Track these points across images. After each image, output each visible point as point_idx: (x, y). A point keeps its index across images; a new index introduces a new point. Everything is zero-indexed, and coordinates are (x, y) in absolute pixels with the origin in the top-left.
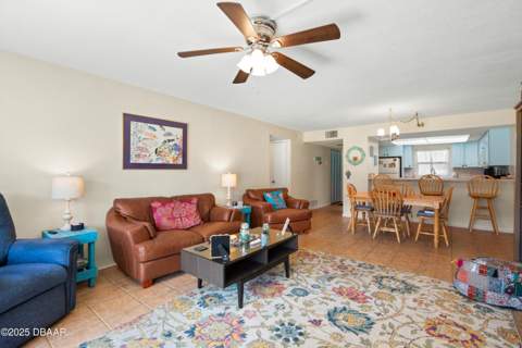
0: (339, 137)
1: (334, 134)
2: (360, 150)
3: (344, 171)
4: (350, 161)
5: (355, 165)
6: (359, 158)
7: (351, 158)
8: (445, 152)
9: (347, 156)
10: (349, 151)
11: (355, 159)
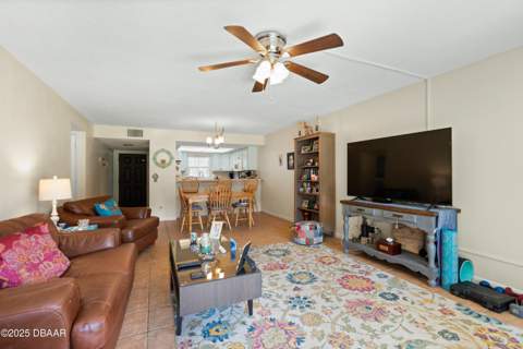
0: (145, 138)
1: (138, 133)
2: (169, 153)
3: (151, 173)
4: (157, 164)
5: (163, 167)
6: (167, 161)
7: (159, 161)
8: (207, 159)
9: (154, 159)
10: (157, 153)
11: (163, 162)
